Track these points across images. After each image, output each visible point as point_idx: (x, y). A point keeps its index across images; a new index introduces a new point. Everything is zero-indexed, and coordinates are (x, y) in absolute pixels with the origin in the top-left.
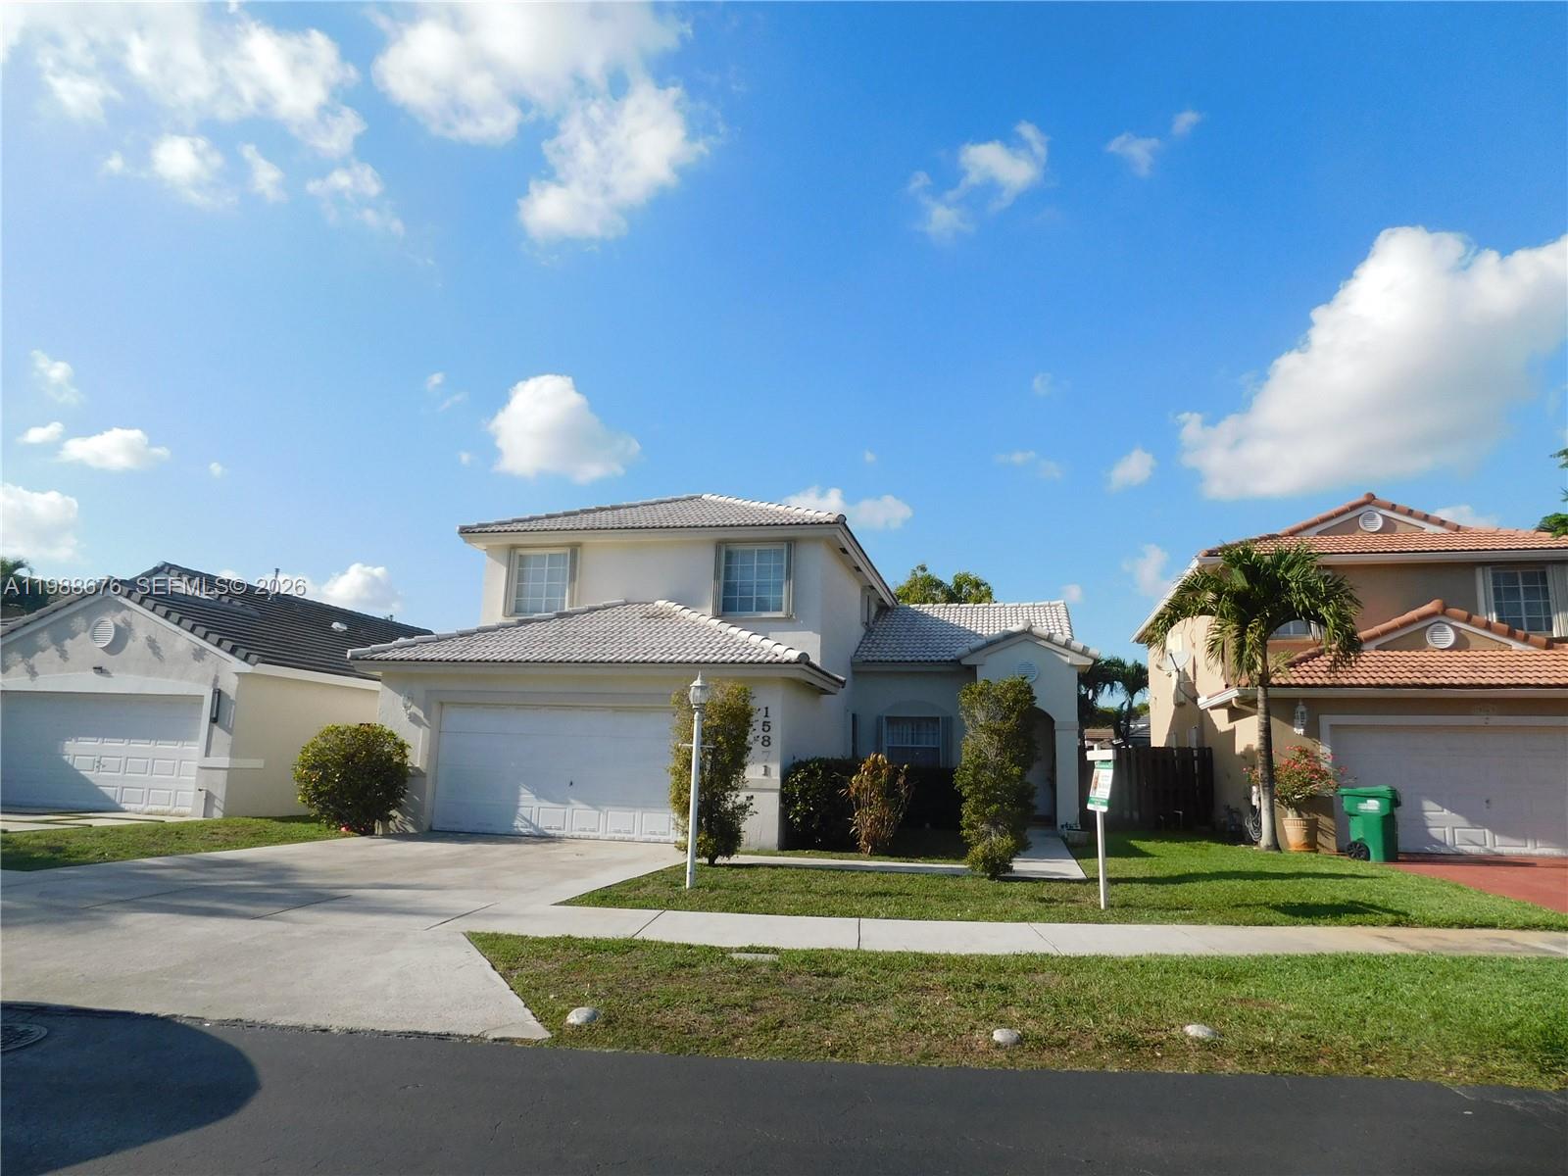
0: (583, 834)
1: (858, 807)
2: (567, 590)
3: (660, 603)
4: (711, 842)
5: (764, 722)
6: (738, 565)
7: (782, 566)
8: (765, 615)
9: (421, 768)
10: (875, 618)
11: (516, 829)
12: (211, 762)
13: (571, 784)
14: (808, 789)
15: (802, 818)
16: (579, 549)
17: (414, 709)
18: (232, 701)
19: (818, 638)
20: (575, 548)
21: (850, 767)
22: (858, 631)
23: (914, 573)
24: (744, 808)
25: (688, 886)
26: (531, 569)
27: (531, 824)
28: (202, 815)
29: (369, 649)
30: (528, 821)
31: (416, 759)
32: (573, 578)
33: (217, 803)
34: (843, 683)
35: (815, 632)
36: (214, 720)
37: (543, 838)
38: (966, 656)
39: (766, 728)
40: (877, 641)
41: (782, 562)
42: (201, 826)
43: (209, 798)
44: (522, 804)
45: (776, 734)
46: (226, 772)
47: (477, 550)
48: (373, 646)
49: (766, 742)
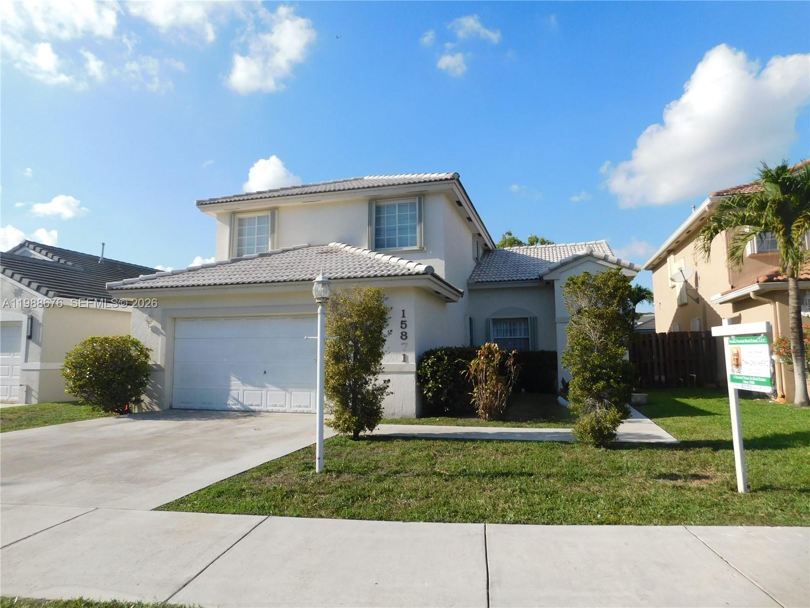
0: (275, 409)
1: (476, 384)
2: (270, 239)
3: (331, 245)
4: (354, 419)
5: (402, 321)
6: (385, 215)
7: (415, 214)
8: (405, 249)
9: (161, 365)
10: (482, 257)
11: (229, 406)
12: (30, 366)
13: (265, 372)
14: (438, 371)
15: (433, 393)
16: (276, 211)
17: (154, 323)
18: (40, 323)
19: (443, 262)
20: (273, 210)
21: (469, 353)
22: (473, 264)
23: (504, 237)
24: (382, 390)
25: (317, 470)
26: (246, 228)
27: (239, 402)
28: (24, 403)
29: (122, 282)
30: (235, 399)
31: (157, 358)
32: (273, 231)
33: (34, 393)
34: (462, 294)
35: (440, 259)
36: (29, 337)
37: (248, 412)
38: (546, 274)
39: (404, 326)
40: (484, 270)
41: (416, 211)
42: (26, 410)
43: (28, 390)
44: (232, 388)
45: (411, 330)
46: (38, 372)
47: (210, 216)
48: (124, 280)
49: (404, 336)
